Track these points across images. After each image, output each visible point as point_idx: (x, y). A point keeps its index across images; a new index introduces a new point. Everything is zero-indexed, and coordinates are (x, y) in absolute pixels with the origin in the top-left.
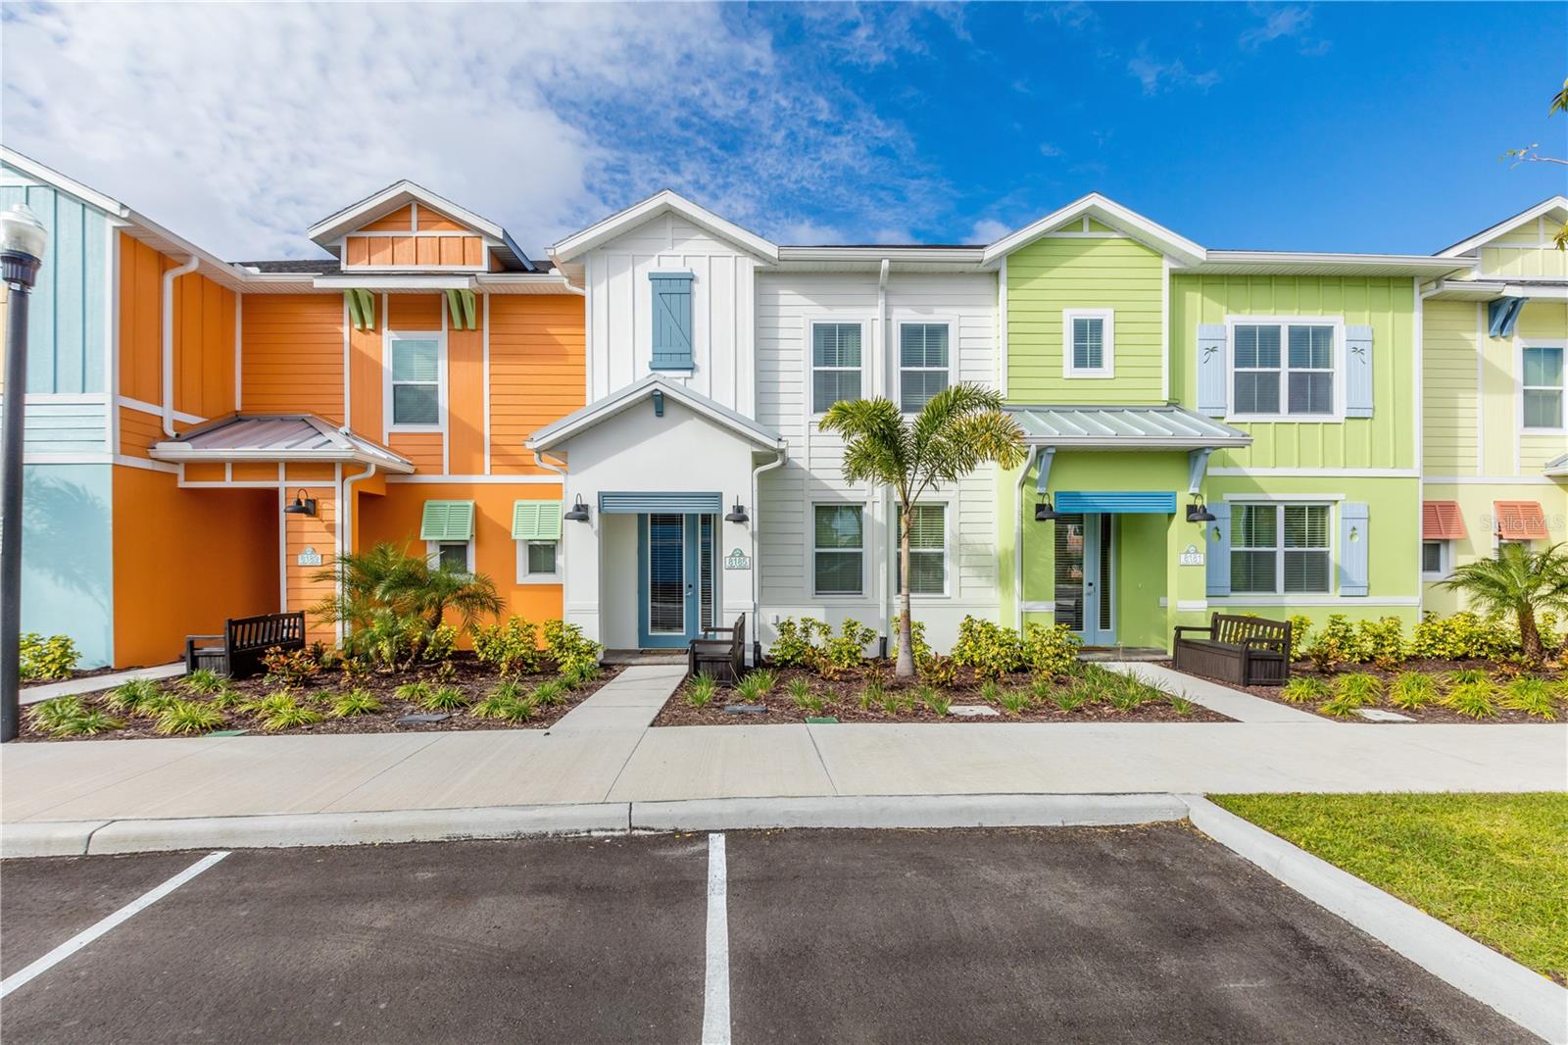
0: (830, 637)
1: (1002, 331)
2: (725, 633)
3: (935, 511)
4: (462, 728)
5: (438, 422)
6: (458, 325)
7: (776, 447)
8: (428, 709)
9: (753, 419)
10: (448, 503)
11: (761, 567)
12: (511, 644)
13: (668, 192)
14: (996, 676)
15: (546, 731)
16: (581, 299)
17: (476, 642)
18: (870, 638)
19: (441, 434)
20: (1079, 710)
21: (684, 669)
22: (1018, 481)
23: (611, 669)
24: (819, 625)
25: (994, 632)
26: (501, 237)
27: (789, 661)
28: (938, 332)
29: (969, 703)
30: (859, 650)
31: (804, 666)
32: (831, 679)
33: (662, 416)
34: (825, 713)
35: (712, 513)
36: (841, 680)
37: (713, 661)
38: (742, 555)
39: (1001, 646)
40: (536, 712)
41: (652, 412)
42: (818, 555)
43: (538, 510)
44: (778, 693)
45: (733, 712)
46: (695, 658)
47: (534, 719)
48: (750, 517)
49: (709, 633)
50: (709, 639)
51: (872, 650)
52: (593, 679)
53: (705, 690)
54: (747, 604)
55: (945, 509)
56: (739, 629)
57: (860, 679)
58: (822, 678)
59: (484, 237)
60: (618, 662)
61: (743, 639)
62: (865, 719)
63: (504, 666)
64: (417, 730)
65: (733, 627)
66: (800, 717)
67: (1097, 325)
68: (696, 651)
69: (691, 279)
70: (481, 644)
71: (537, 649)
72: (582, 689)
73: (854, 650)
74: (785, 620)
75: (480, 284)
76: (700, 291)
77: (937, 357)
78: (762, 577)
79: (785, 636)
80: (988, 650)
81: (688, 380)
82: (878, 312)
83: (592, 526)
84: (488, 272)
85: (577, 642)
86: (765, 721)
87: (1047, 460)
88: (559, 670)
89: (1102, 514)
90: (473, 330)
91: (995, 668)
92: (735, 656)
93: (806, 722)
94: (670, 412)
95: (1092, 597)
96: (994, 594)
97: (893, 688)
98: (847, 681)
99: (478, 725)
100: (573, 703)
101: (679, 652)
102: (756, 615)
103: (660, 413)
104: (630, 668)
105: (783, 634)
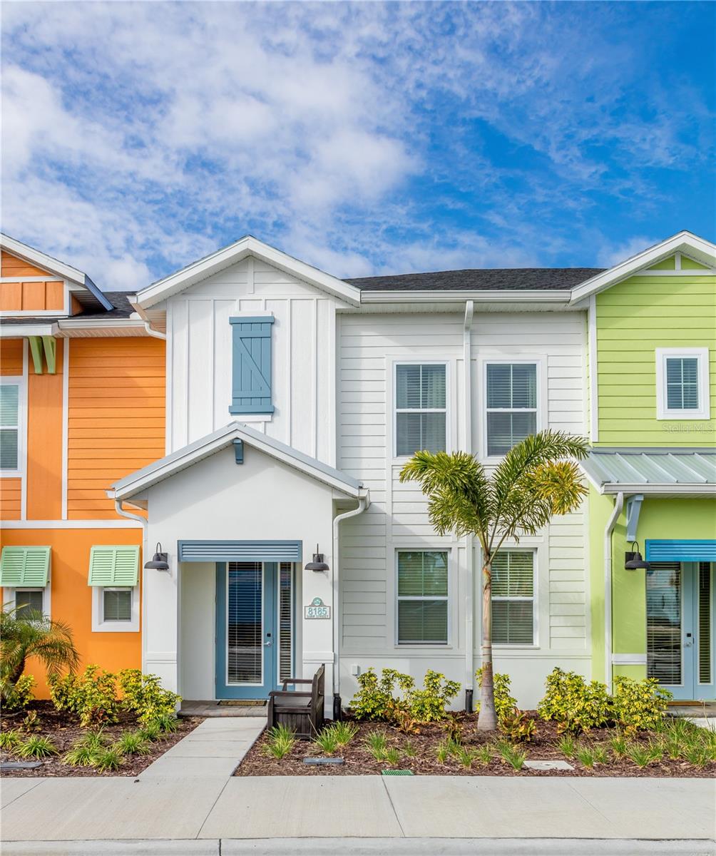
0: (412, 689)
1: (592, 371)
2: (304, 685)
3: (525, 557)
4: (57, 774)
5: (16, 467)
6: (38, 370)
7: (357, 495)
8: (21, 757)
9: (335, 467)
10: (25, 549)
11: (342, 615)
12: (91, 694)
13: (250, 238)
14: (577, 732)
15: (135, 778)
16: (161, 343)
17: (53, 692)
18: (454, 690)
19: (20, 479)
20: (655, 766)
21: (264, 721)
22: (607, 529)
23: (189, 721)
24: (401, 677)
25: (579, 686)
26: (83, 283)
27: (370, 714)
28: (526, 372)
29: (547, 758)
30: (442, 704)
31: (384, 719)
32: (410, 732)
33: (242, 464)
34: (401, 766)
35: (292, 561)
36: (421, 734)
37: (292, 713)
38: (321, 604)
39: (587, 700)
40: (123, 761)
41: (231, 458)
42: (401, 603)
43: (114, 556)
44: (356, 746)
45: (311, 764)
46: (274, 710)
47: (122, 768)
48: (330, 567)
49: (288, 684)
50: (289, 690)
51: (456, 703)
52: (172, 730)
53: (284, 742)
54: (327, 654)
55: (534, 555)
56: (318, 682)
57: (440, 733)
58: (402, 732)
59: (66, 281)
60: (197, 713)
61: (323, 692)
62: (441, 772)
63: (86, 718)
64: (16, 776)
65: (312, 679)
66: (377, 770)
67: (691, 364)
68: (275, 703)
69: (272, 322)
70: (58, 693)
71: (116, 699)
72: (163, 740)
73: (436, 703)
74: (366, 672)
75: (61, 330)
76: (281, 335)
77: (526, 396)
78: (343, 626)
79: (366, 688)
80: (574, 704)
81: (267, 424)
82: (464, 353)
83: (171, 575)
84: (70, 317)
85: (156, 693)
86: (343, 772)
87: (636, 508)
88: (138, 721)
89: (701, 563)
90: (53, 374)
91: (577, 723)
92: (314, 708)
93: (382, 774)
94: (250, 459)
95: (691, 649)
96: (586, 646)
97: (473, 742)
98: (428, 735)
99: (71, 773)
100: (156, 753)
101: (257, 704)
102: (336, 666)
103: (240, 461)
104: (208, 719)
105: (364, 686)
